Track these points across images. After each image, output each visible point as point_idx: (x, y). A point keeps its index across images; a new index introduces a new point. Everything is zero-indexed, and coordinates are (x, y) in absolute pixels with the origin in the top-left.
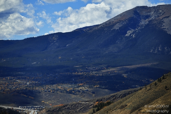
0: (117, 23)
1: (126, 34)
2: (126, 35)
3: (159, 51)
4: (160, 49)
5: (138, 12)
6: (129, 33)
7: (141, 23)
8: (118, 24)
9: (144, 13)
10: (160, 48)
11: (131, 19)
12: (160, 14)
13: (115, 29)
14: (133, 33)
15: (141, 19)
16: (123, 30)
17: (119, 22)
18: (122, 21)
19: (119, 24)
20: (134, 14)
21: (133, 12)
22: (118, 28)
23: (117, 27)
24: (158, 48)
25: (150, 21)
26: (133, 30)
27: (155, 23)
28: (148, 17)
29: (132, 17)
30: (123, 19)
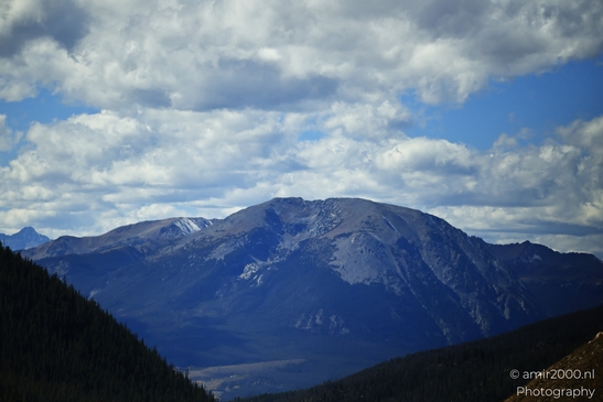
0: (222, 241)
1: (242, 272)
2: (242, 276)
3: (315, 325)
4: (318, 321)
5: (278, 213)
6: (249, 270)
7: (281, 244)
8: (224, 244)
9: (292, 218)
10: (318, 317)
11: (257, 234)
12: (331, 222)
13: (215, 259)
14: (258, 273)
15: (283, 233)
16: (236, 263)
17: (225, 241)
18: (235, 238)
19: (226, 247)
20: (266, 220)
21: (265, 215)
22: (223, 258)
23: (219, 254)
24: (315, 319)
25: (303, 244)
26: (260, 263)
27: (315, 251)
28: (300, 228)
29: (259, 229)
30: (236, 233)
